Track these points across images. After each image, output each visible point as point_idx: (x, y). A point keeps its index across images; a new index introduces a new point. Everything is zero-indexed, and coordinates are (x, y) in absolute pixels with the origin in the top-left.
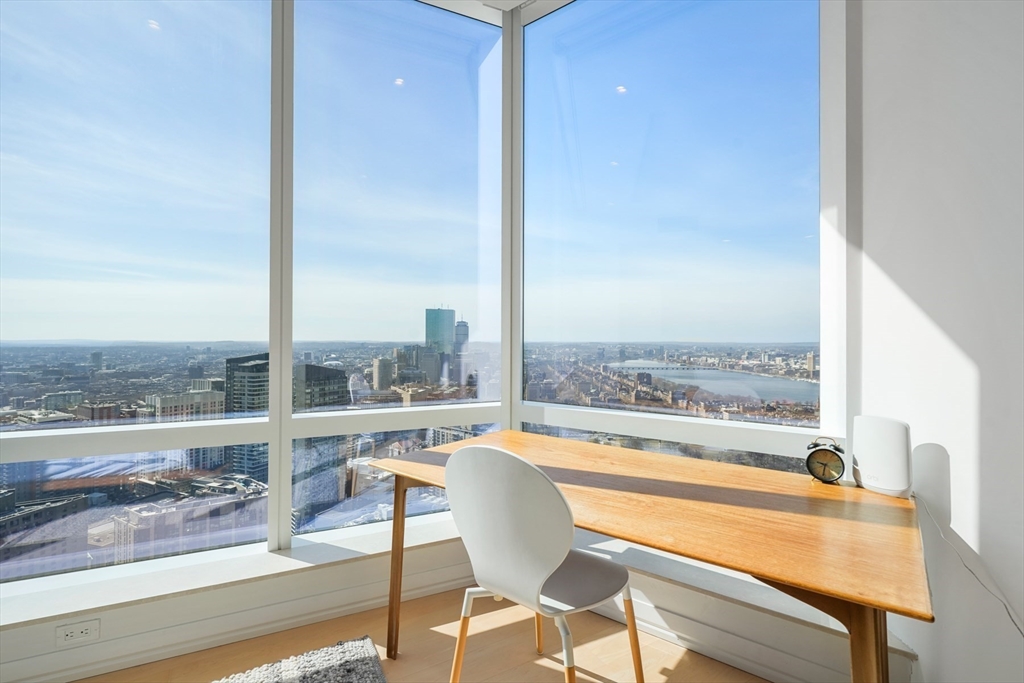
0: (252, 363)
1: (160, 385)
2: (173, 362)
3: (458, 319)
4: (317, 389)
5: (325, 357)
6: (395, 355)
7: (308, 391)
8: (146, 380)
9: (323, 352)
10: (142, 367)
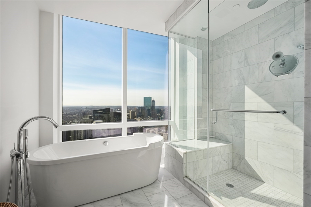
0: (100, 111)
1: (75, 117)
2: (78, 111)
3: (152, 100)
4: (116, 119)
5: (116, 110)
6: (135, 109)
7: (114, 119)
8: (72, 116)
9: (116, 109)
10: (70, 112)
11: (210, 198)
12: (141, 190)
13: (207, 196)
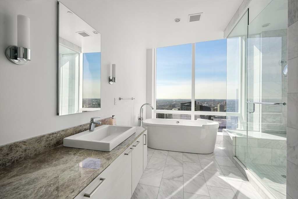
0: (186, 104)
5: (203, 103)
8: (165, 107)
11: (246, 171)
12: (197, 154)
13: (245, 169)
